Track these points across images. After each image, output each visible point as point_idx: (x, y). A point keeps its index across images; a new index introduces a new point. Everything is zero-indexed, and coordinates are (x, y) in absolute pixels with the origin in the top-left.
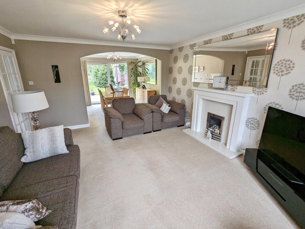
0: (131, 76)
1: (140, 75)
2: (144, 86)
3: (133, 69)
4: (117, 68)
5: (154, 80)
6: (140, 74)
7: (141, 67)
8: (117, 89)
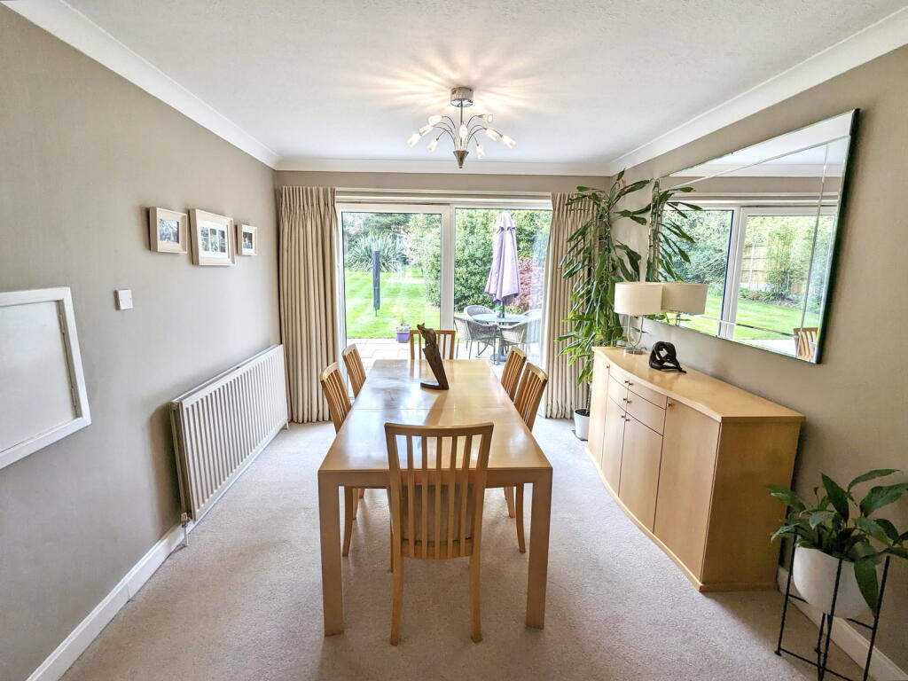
0: (571, 274)
1: (629, 267)
2: (664, 353)
3: (583, 233)
4: (507, 234)
5: (816, 321)
6: (626, 260)
7: (643, 221)
8: (496, 327)
